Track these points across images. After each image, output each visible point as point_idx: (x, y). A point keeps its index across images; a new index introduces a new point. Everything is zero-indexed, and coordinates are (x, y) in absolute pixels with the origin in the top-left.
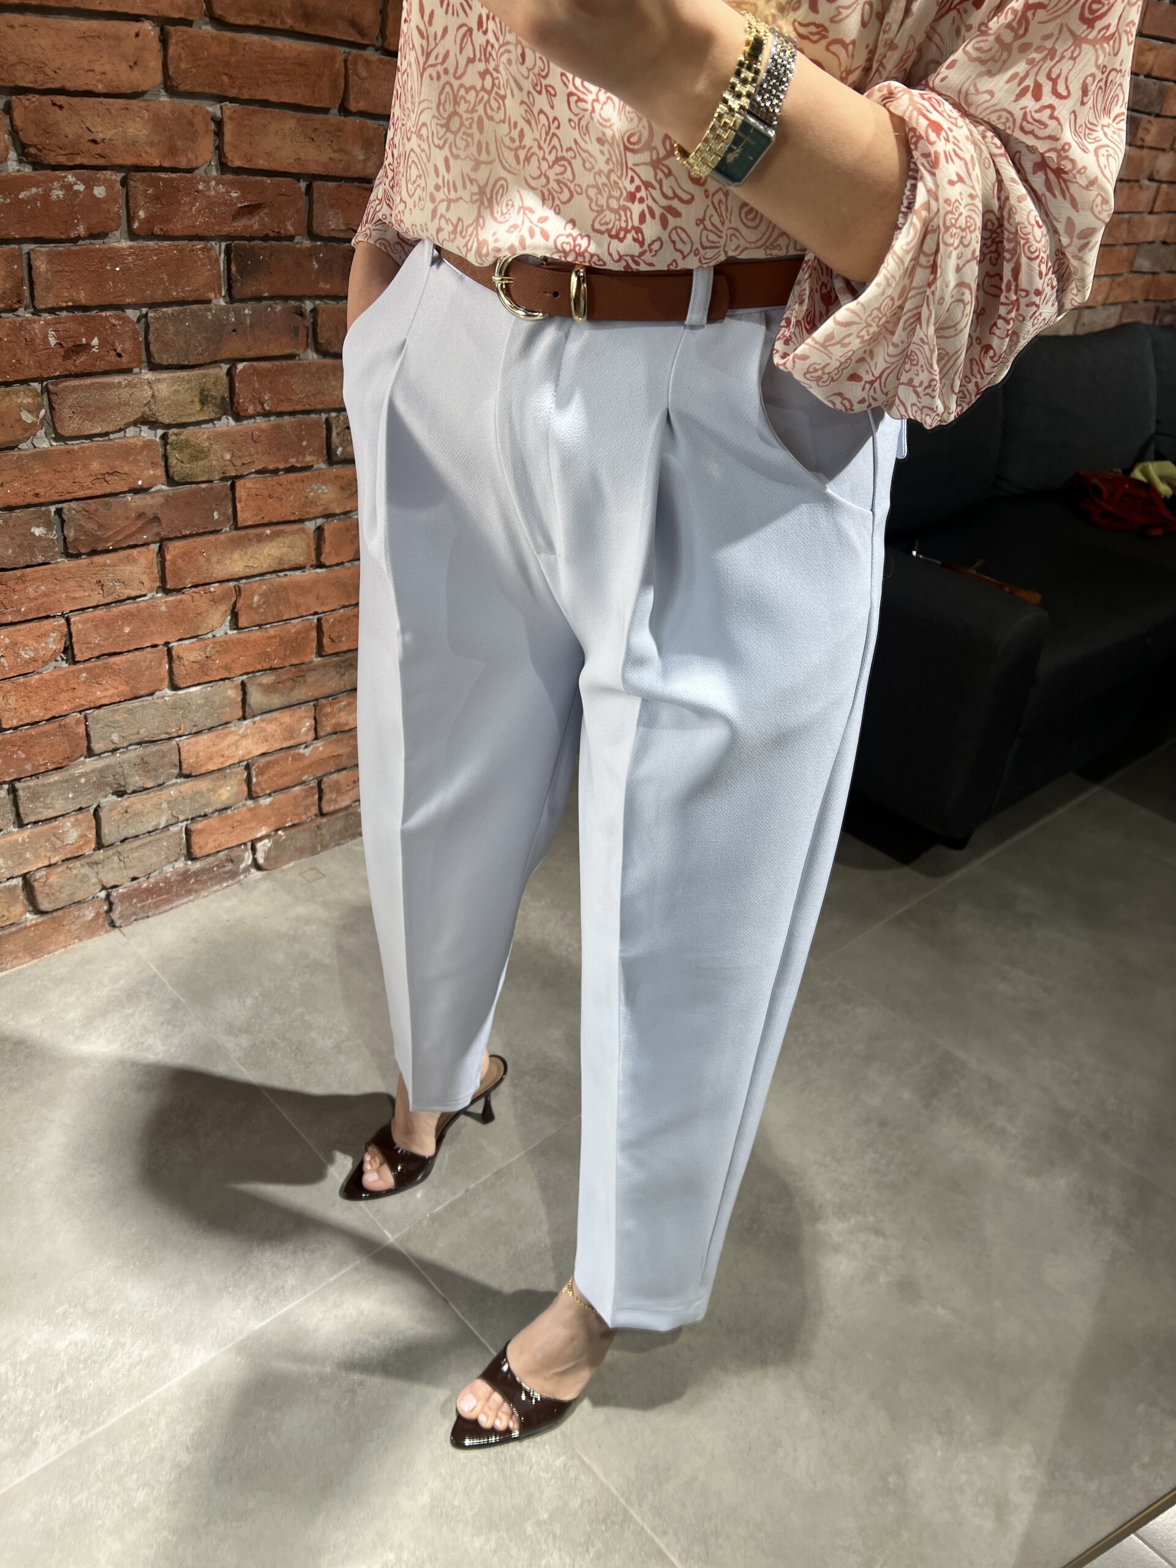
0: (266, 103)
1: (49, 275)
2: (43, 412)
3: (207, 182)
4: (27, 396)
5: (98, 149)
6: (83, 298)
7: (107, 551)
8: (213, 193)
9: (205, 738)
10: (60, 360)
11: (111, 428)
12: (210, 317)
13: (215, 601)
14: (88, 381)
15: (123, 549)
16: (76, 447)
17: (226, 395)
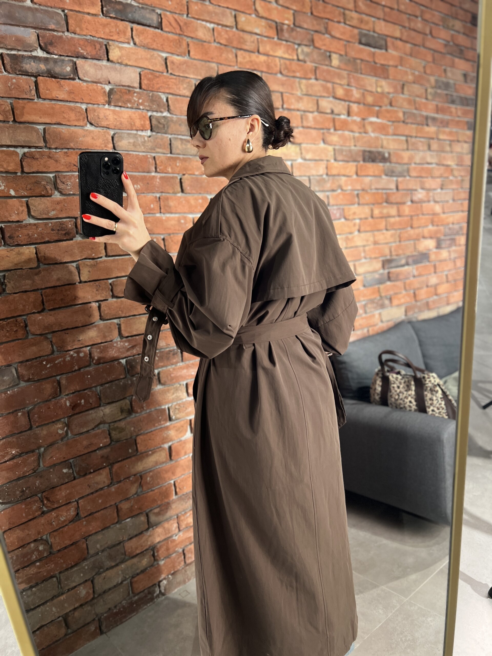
0: (134, 315)
1: (66, 384)
2: (66, 429)
3: (116, 342)
4: (60, 424)
5: (81, 342)
6: (78, 388)
7: (91, 473)
8: (119, 346)
9: (134, 539)
10: (71, 410)
11: (90, 428)
12: (121, 383)
13: (133, 483)
14: (81, 414)
15: (96, 471)
16: (78, 438)
17: (130, 408)
